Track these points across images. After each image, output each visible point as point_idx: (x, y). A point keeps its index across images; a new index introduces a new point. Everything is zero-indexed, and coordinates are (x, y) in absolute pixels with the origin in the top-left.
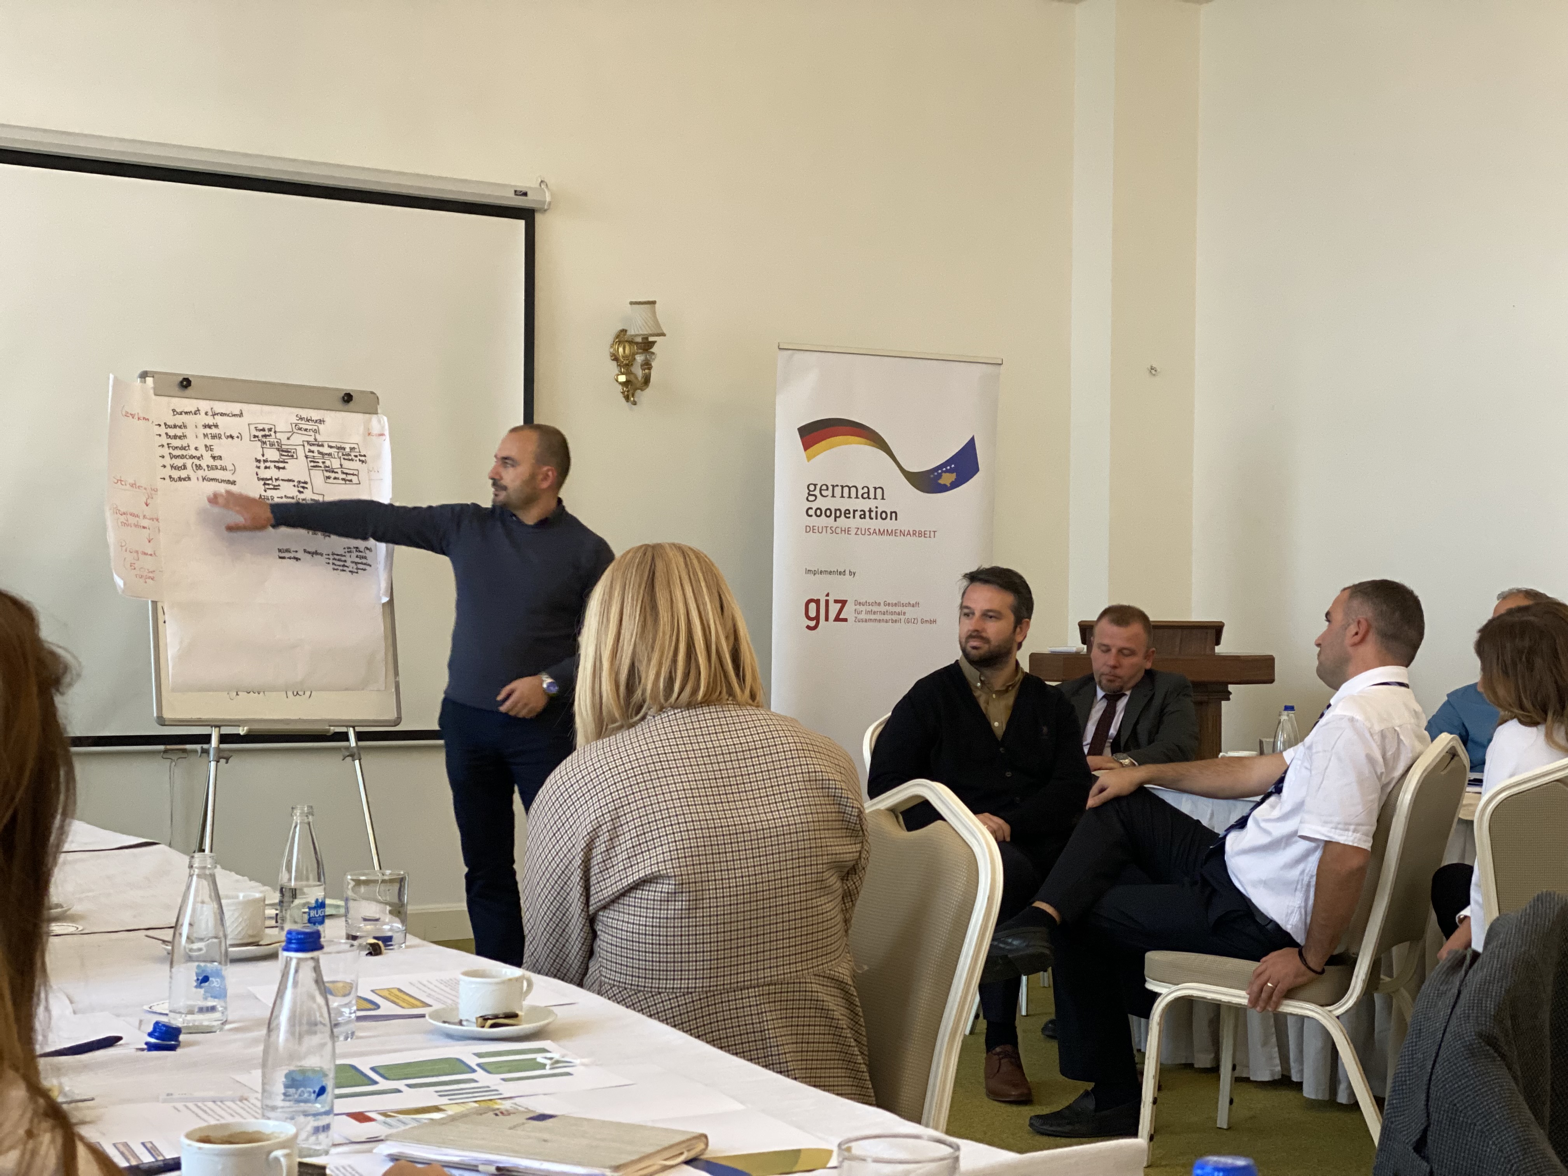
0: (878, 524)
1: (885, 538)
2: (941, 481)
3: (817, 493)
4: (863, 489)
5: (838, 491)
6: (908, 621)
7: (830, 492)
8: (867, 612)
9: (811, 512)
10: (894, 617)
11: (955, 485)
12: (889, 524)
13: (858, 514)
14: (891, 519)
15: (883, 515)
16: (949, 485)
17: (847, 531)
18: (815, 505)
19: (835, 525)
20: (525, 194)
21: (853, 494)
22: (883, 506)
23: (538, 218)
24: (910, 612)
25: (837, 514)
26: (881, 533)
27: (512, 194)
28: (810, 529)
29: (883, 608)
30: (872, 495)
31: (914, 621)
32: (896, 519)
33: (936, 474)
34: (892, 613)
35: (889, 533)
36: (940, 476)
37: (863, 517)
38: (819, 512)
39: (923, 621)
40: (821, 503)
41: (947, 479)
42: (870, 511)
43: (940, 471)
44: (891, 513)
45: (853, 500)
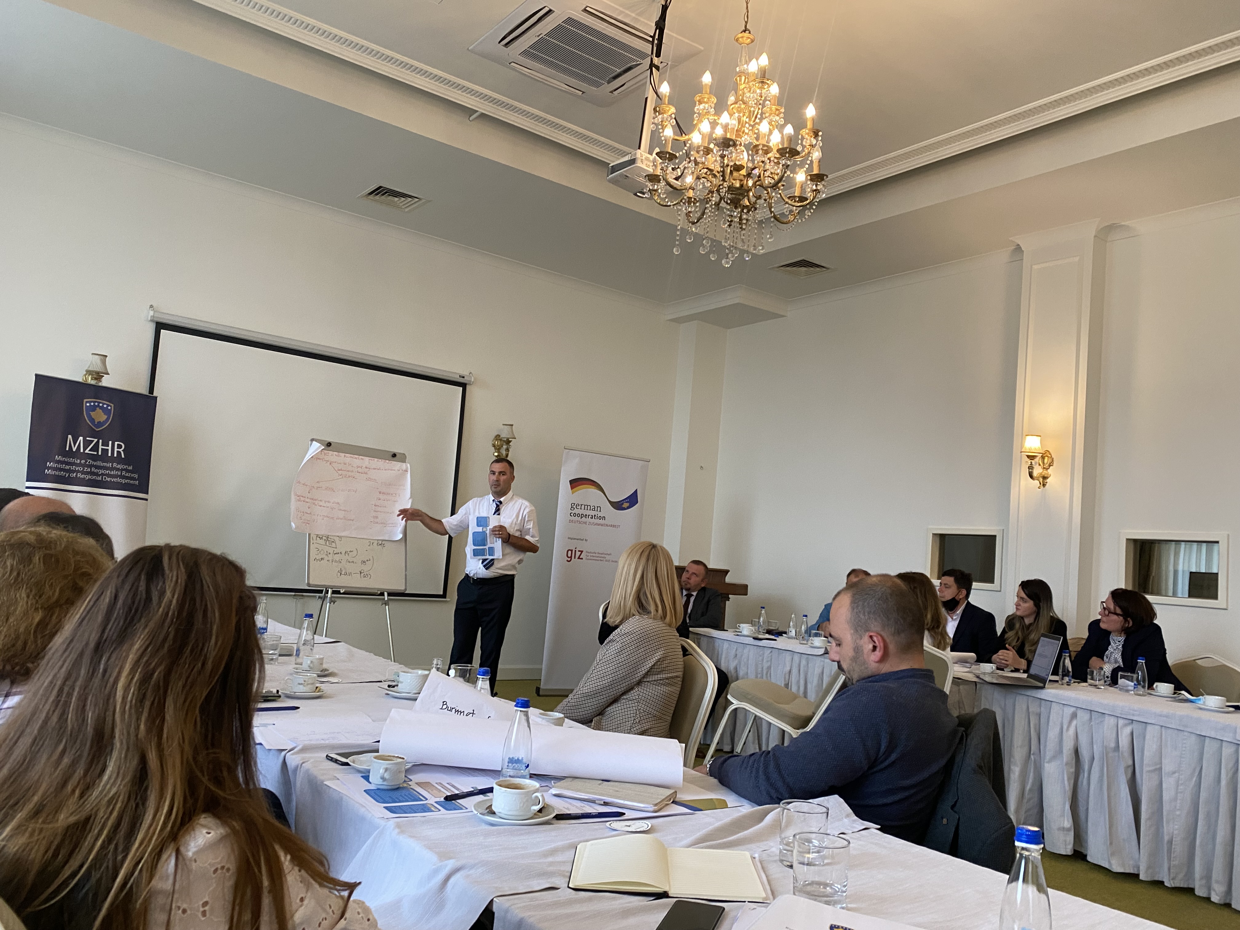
0: (598, 521)
1: (600, 527)
2: (623, 506)
3: (575, 507)
4: (593, 507)
5: (583, 506)
6: (606, 561)
7: (580, 507)
8: (591, 556)
9: (572, 514)
10: (602, 559)
11: (628, 508)
12: (601, 521)
13: (590, 516)
14: (603, 519)
15: (600, 518)
16: (626, 508)
17: (586, 523)
18: (573, 512)
19: (581, 520)
20: (464, 377)
21: (589, 509)
22: (600, 514)
23: (468, 387)
24: (608, 557)
25: (582, 516)
26: (598, 525)
27: (458, 377)
28: (571, 521)
29: (597, 555)
30: (596, 509)
31: (609, 561)
32: (605, 520)
34: (601, 557)
35: (601, 524)
36: (623, 504)
37: (592, 518)
38: (575, 514)
39: (612, 561)
40: (576, 511)
41: (626, 505)
42: (595, 516)
43: (623, 502)
44: (603, 517)
45: (589, 511)
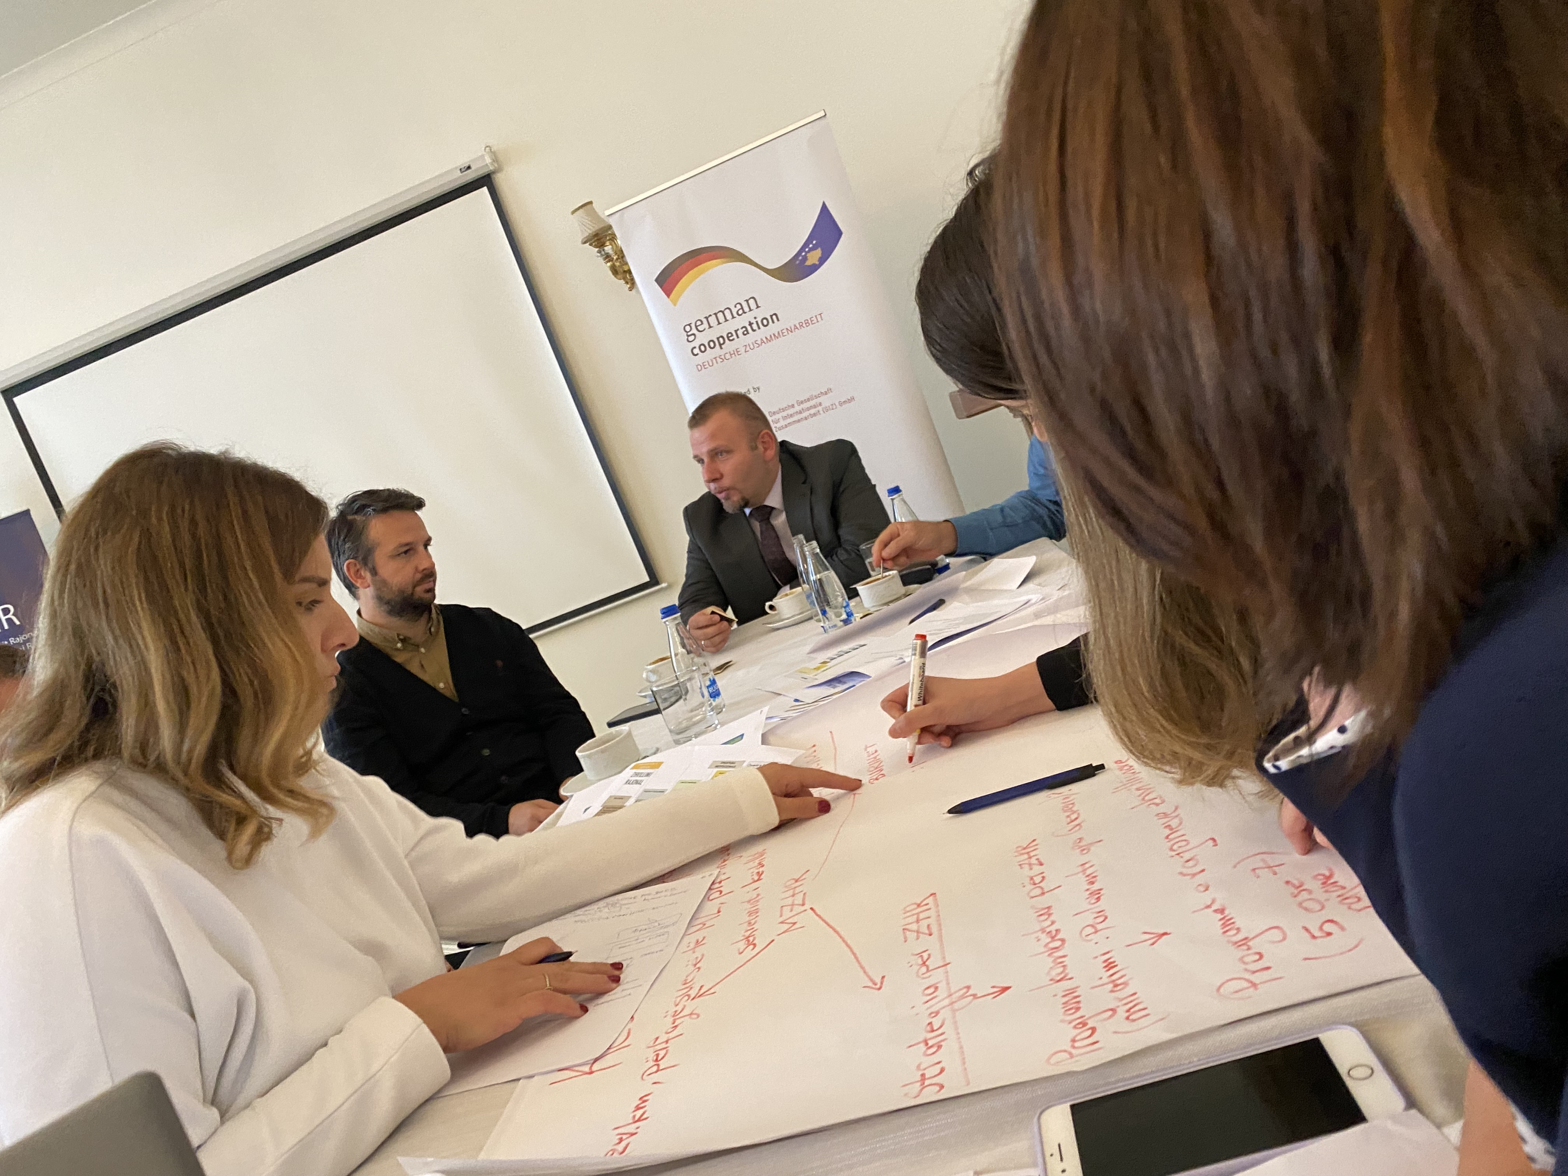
0: (763, 332)
1: (775, 342)
2: (808, 263)
3: (694, 331)
4: (735, 307)
5: (712, 320)
6: (826, 410)
7: (706, 325)
8: (785, 418)
9: (696, 351)
10: (813, 411)
11: (823, 260)
12: (773, 328)
13: (740, 333)
14: (773, 322)
15: (765, 322)
16: (817, 263)
17: (737, 352)
18: (696, 343)
19: (722, 352)
21: (729, 317)
22: (760, 314)
23: (495, 178)
24: (826, 401)
25: (720, 342)
26: (768, 340)
27: (460, 173)
28: (701, 367)
29: (797, 408)
30: (746, 309)
31: (833, 407)
32: (778, 320)
33: (800, 258)
34: (808, 409)
35: (776, 336)
36: (805, 258)
37: (746, 333)
38: (703, 348)
39: (841, 404)
40: (702, 339)
41: (814, 257)
42: (751, 324)
43: (803, 254)
44: (771, 316)
45: (731, 321)
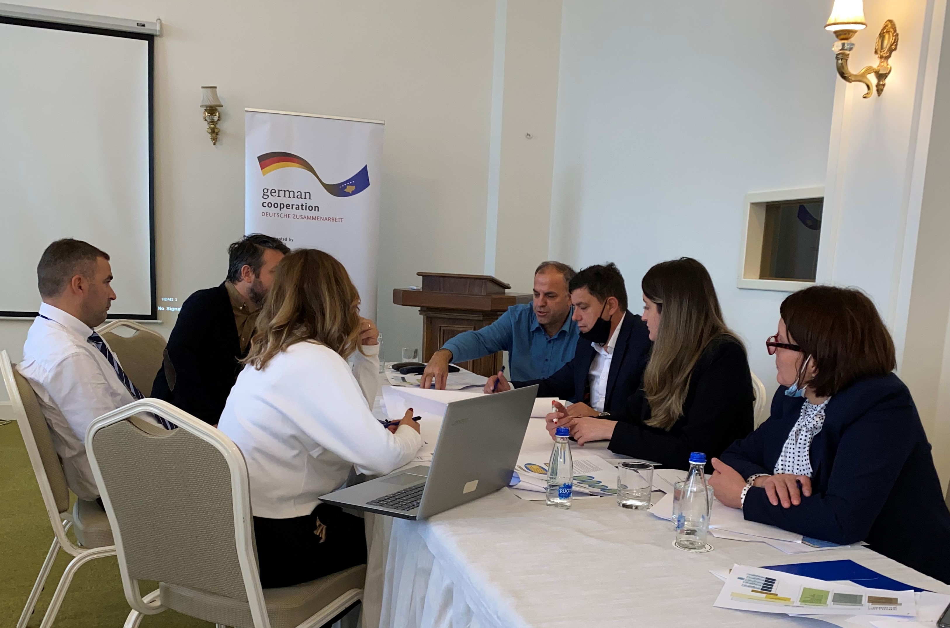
0: (307, 213)
1: (311, 220)
2: (346, 191)
3: (269, 194)
4: (298, 193)
5: (282, 193)
7: (277, 194)
11: (354, 193)
12: (313, 213)
13: (294, 207)
14: (315, 210)
15: (311, 208)
16: (351, 193)
17: (288, 216)
18: (267, 201)
19: (280, 212)
20: (144, 25)
21: (292, 195)
22: (309, 203)
23: (156, 41)
25: (282, 206)
26: (309, 218)
27: (136, 26)
28: (265, 214)
30: (303, 196)
32: (318, 211)
33: (343, 186)
35: (314, 218)
36: (345, 187)
37: (297, 208)
38: (270, 205)
40: (271, 200)
41: (350, 189)
42: (302, 205)
43: (345, 185)
44: (315, 207)
45: (292, 199)
